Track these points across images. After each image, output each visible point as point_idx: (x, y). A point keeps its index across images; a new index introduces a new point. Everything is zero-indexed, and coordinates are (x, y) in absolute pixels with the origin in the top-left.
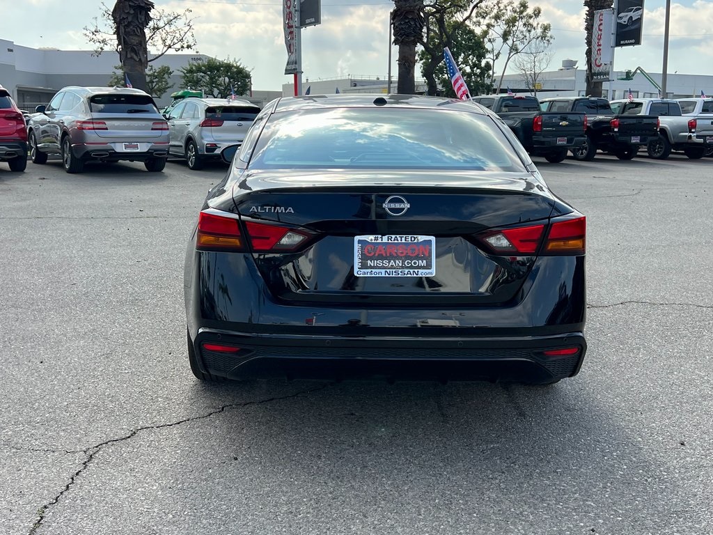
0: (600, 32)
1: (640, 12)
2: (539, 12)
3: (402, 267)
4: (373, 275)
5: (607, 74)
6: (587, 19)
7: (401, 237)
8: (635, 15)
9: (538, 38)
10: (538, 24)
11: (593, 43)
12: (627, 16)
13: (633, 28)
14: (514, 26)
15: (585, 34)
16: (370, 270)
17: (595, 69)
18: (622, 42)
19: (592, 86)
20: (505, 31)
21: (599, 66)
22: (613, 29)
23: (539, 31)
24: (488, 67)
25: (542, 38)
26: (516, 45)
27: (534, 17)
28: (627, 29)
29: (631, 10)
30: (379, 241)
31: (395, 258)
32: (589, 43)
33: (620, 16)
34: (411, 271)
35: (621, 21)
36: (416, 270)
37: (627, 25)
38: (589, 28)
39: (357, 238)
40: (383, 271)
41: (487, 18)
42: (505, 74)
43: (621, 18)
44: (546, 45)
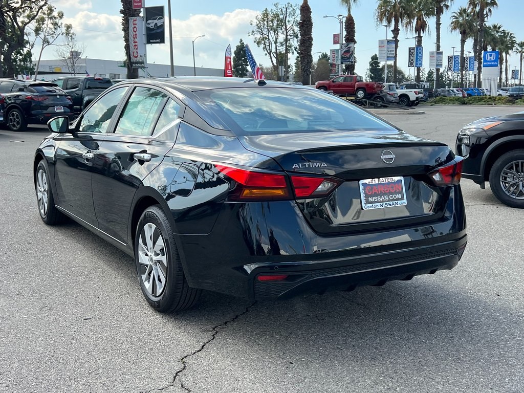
0: (134, 33)
1: (162, 20)
2: (63, 15)
3: (389, 201)
4: (374, 208)
5: (143, 63)
6: (123, 23)
7: (385, 179)
8: (159, 23)
9: (63, 34)
10: (61, 24)
11: (130, 40)
12: (153, 22)
13: (158, 31)
14: (43, 24)
15: (123, 33)
16: (371, 205)
17: (133, 59)
18: (151, 41)
19: (132, 71)
20: (36, 28)
21: (136, 57)
22: (144, 32)
23: (64, 29)
24: (29, 54)
25: (67, 34)
26: (47, 39)
27: (59, 18)
28: (154, 32)
29: (156, 19)
30: (374, 183)
31: (384, 194)
32: (127, 40)
33: (148, 22)
34: (394, 202)
35: (150, 26)
36: (396, 202)
37: (153, 29)
38: (126, 29)
39: (361, 182)
40: (379, 204)
41: (21, 16)
42: (41, 60)
43: (149, 24)
44: (70, 39)
